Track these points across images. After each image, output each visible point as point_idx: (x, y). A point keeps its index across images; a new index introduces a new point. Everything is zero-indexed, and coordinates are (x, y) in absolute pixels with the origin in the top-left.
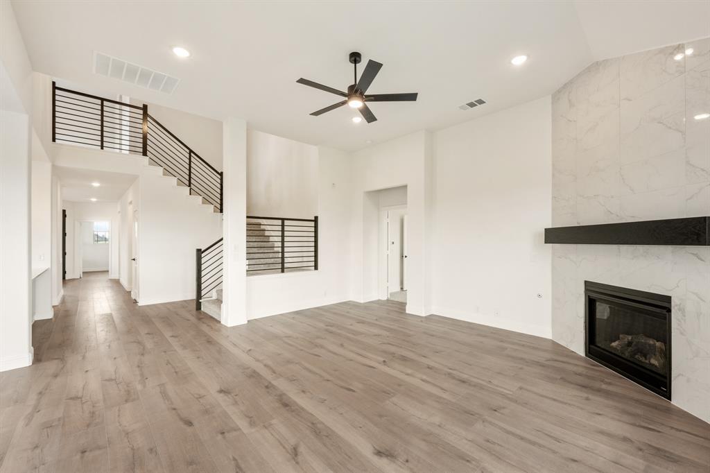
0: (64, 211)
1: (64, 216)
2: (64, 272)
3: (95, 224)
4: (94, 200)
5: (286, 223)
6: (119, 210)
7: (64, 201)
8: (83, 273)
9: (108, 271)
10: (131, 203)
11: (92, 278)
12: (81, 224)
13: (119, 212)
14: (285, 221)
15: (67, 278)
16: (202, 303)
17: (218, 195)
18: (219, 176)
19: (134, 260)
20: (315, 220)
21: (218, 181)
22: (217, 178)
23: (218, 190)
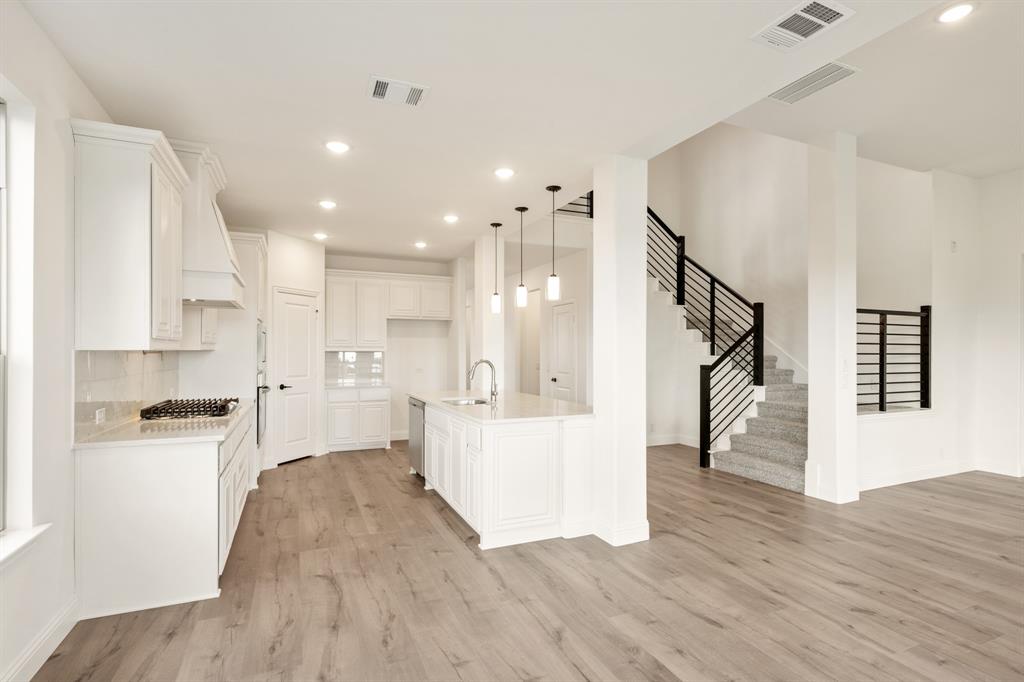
5: (890, 319)
14: (888, 316)
16: (711, 457)
17: (675, 275)
18: (676, 243)
19: (555, 380)
20: (924, 314)
21: (675, 250)
22: (673, 246)
23: (675, 267)
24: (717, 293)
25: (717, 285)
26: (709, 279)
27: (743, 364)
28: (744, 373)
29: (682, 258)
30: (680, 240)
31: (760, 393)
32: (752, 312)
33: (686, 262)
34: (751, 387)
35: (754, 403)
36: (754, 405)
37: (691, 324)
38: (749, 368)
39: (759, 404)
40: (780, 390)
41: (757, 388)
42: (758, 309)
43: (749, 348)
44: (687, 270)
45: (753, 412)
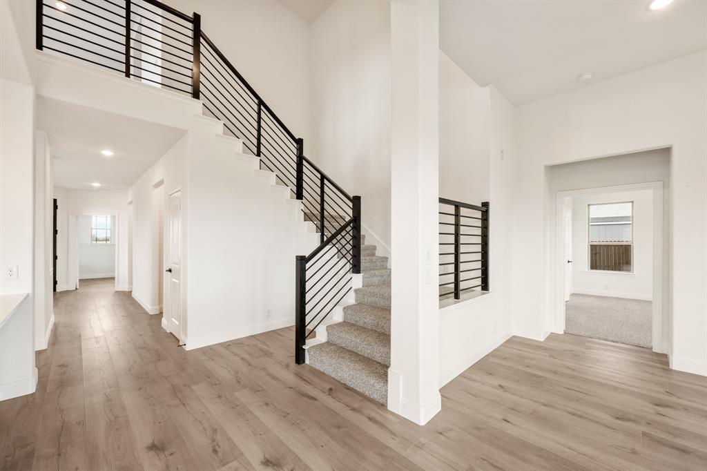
0: (55, 201)
1: (55, 207)
2: (55, 283)
3: (94, 219)
4: (96, 185)
6: (129, 199)
7: (56, 187)
8: (80, 280)
9: (113, 278)
10: (161, 183)
11: (93, 289)
12: (77, 218)
13: (131, 203)
14: (460, 208)
15: (57, 290)
16: (306, 352)
17: (295, 174)
18: (295, 145)
19: (170, 271)
20: (484, 209)
21: (295, 151)
22: (293, 147)
23: (295, 166)
24: (326, 189)
25: (326, 181)
26: (319, 176)
27: (344, 252)
28: (344, 261)
29: (301, 158)
30: (299, 142)
31: (357, 281)
32: (351, 205)
33: (304, 162)
34: (350, 275)
35: (352, 290)
36: (352, 292)
37: (307, 217)
38: (349, 257)
39: (356, 291)
40: (375, 275)
41: (355, 276)
42: (356, 201)
43: (348, 237)
44: (305, 170)
45: (351, 299)
